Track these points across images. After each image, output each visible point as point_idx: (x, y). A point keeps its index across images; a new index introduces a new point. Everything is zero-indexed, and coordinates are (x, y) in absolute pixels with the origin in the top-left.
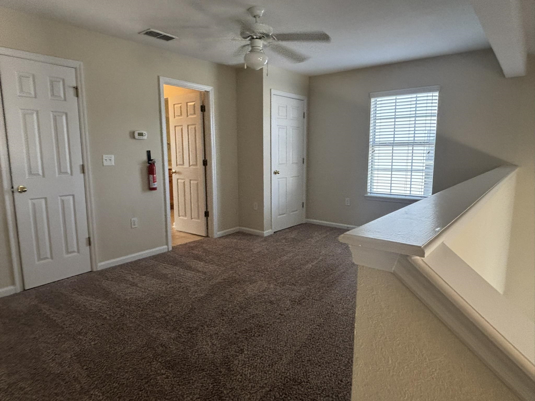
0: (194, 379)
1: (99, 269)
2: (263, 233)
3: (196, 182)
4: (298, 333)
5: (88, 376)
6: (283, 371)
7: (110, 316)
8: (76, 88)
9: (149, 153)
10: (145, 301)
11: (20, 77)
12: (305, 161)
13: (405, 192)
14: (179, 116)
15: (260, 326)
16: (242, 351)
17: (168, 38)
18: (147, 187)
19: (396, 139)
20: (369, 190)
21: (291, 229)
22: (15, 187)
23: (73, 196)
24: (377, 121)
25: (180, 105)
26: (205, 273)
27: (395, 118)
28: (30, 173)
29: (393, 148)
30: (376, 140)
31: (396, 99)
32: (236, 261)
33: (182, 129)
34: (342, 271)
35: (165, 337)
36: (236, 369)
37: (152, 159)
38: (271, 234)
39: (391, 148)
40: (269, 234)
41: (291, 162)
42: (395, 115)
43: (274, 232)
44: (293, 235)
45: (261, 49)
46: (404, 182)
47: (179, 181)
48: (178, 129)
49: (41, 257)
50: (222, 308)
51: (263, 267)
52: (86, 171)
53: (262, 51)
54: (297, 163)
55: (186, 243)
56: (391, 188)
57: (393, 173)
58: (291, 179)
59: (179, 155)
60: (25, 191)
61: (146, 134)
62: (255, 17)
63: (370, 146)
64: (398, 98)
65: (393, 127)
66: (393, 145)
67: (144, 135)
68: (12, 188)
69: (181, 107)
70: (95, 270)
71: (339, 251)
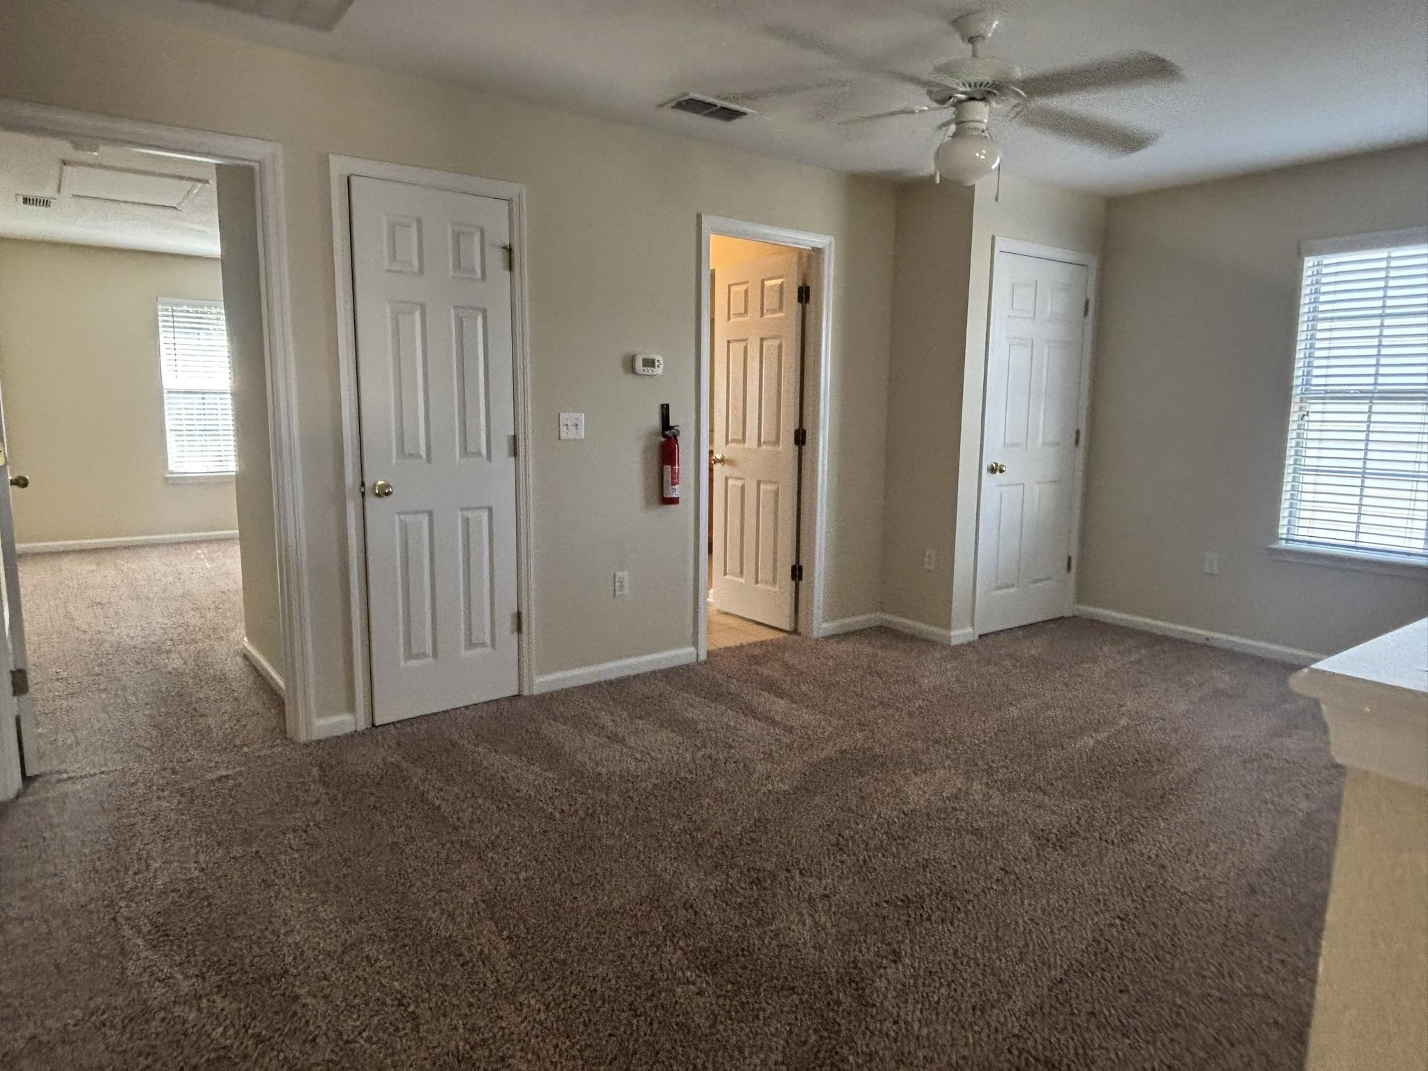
0: (770, 1009)
1: (536, 691)
2: (950, 637)
3: (772, 487)
4: (1059, 929)
5: (513, 955)
6: (1016, 1032)
7: (562, 811)
8: (509, 250)
9: (665, 410)
10: (644, 785)
11: (392, 228)
12: (1082, 439)
13: (1407, 543)
14: (740, 315)
15: (945, 895)
16: (897, 957)
17: (730, 114)
18: (656, 497)
19: (1381, 380)
20: (1282, 531)
21: (1030, 629)
22: (368, 484)
23: (490, 509)
24: (1320, 325)
25: (744, 287)
26: (791, 730)
27: (1381, 316)
28: (402, 452)
29: (1370, 408)
30: (1315, 381)
31: (1389, 258)
32: (874, 707)
33: (746, 349)
34: (1190, 766)
35: (693, 883)
36: (882, 1003)
37: (671, 424)
38: (972, 639)
39: (1365, 408)
40: (964, 641)
41: (1040, 441)
42: (1384, 307)
43: (980, 636)
44: (1034, 648)
45: (984, 127)
46: (1405, 513)
47: (730, 482)
48: (737, 348)
49: (414, 652)
50: (840, 830)
51: (949, 732)
52: (521, 450)
53: (986, 134)
54: (1057, 444)
55: (742, 645)
56: (1358, 527)
57: (1368, 482)
58: (1037, 488)
59: (735, 417)
60: (388, 494)
61: (660, 358)
62: (971, 40)
63: (1295, 399)
64: (1396, 252)
65: (1375, 342)
66: (1371, 398)
67: (657, 364)
68: (363, 484)
69: (746, 292)
70: (526, 693)
71: (1182, 707)
